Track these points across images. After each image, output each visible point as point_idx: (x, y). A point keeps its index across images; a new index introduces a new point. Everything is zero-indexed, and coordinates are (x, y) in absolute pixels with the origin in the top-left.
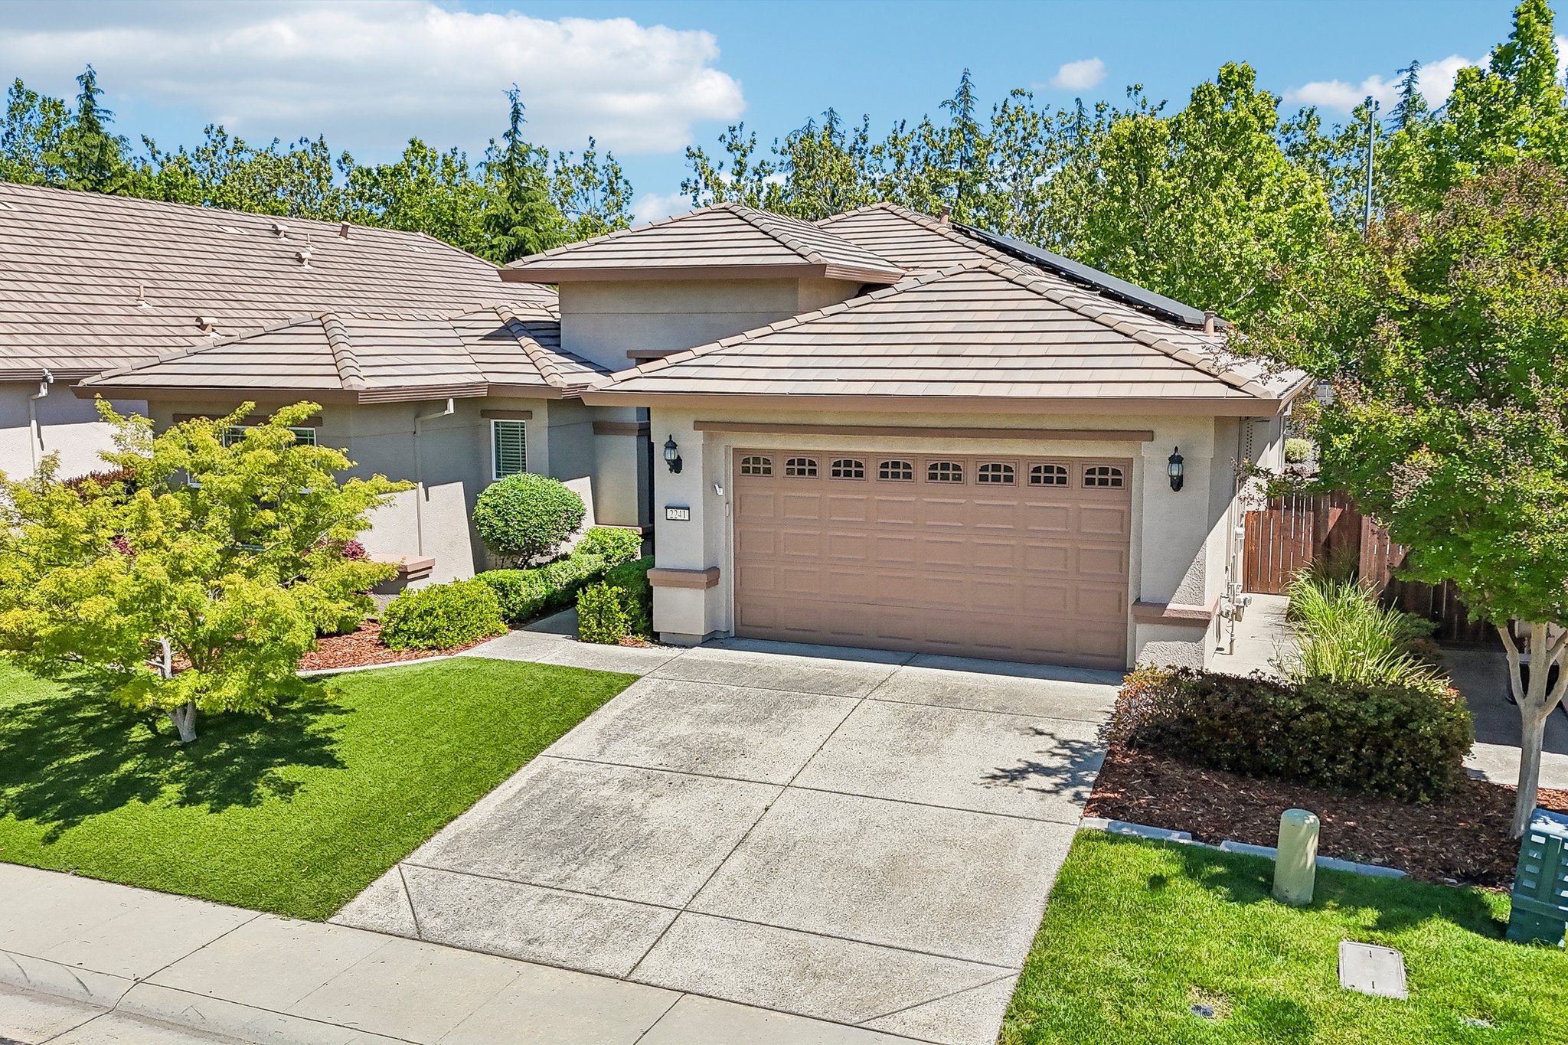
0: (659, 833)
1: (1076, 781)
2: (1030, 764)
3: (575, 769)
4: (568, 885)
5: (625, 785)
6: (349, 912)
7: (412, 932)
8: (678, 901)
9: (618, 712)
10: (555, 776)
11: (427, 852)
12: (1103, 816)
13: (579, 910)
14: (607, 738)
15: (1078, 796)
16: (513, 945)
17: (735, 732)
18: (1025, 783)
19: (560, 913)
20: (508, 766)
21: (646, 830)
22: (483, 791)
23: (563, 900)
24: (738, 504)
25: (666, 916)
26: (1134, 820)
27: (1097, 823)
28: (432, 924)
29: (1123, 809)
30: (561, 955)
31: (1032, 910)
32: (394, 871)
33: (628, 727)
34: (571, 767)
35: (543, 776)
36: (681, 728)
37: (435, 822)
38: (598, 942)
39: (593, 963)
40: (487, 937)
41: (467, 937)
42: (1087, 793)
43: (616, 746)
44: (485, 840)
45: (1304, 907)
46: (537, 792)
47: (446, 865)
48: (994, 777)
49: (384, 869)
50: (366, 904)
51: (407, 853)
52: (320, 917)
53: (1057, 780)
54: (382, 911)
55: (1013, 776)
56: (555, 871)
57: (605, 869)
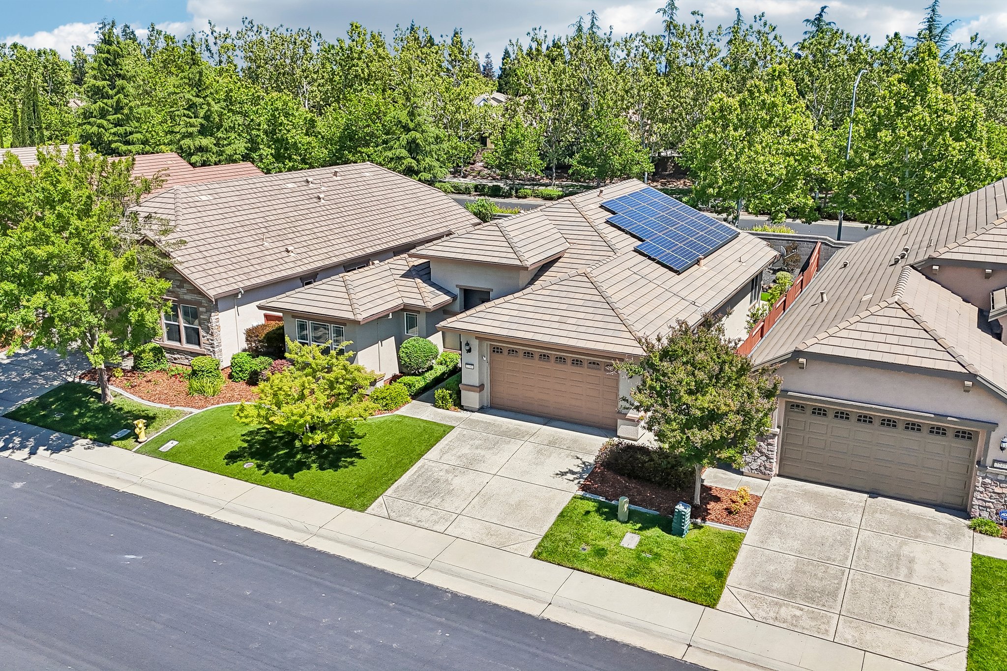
0: (456, 489)
1: (581, 477)
2: (570, 470)
3: (433, 465)
4: (429, 505)
5: (447, 471)
6: (369, 510)
7: (387, 517)
8: (458, 512)
9: (446, 442)
10: (426, 467)
11: (389, 492)
12: (583, 491)
13: (432, 513)
14: (443, 453)
15: (579, 483)
16: (414, 522)
17: (483, 453)
18: (565, 477)
19: (426, 513)
20: (412, 462)
21: (452, 488)
22: (405, 471)
23: (427, 509)
24: (491, 363)
25: (455, 516)
26: (591, 492)
27: (581, 493)
28: (392, 514)
29: (589, 489)
30: (426, 526)
31: (553, 518)
32: (381, 497)
33: (449, 449)
34: (431, 463)
35: (422, 467)
36: (466, 450)
37: (391, 482)
38: (436, 522)
39: (434, 529)
40: (407, 519)
41: (402, 519)
42: (582, 482)
43: (445, 456)
44: (407, 488)
45: (623, 522)
46: (420, 472)
47: (395, 496)
48: (557, 474)
49: (378, 497)
50: (374, 507)
51: (384, 492)
52: (363, 511)
53: (575, 476)
54: (379, 510)
55: (563, 474)
56: (425, 500)
57: (439, 500)
